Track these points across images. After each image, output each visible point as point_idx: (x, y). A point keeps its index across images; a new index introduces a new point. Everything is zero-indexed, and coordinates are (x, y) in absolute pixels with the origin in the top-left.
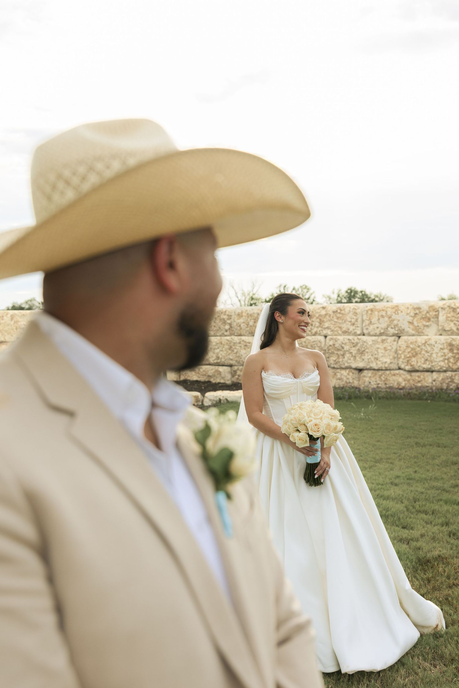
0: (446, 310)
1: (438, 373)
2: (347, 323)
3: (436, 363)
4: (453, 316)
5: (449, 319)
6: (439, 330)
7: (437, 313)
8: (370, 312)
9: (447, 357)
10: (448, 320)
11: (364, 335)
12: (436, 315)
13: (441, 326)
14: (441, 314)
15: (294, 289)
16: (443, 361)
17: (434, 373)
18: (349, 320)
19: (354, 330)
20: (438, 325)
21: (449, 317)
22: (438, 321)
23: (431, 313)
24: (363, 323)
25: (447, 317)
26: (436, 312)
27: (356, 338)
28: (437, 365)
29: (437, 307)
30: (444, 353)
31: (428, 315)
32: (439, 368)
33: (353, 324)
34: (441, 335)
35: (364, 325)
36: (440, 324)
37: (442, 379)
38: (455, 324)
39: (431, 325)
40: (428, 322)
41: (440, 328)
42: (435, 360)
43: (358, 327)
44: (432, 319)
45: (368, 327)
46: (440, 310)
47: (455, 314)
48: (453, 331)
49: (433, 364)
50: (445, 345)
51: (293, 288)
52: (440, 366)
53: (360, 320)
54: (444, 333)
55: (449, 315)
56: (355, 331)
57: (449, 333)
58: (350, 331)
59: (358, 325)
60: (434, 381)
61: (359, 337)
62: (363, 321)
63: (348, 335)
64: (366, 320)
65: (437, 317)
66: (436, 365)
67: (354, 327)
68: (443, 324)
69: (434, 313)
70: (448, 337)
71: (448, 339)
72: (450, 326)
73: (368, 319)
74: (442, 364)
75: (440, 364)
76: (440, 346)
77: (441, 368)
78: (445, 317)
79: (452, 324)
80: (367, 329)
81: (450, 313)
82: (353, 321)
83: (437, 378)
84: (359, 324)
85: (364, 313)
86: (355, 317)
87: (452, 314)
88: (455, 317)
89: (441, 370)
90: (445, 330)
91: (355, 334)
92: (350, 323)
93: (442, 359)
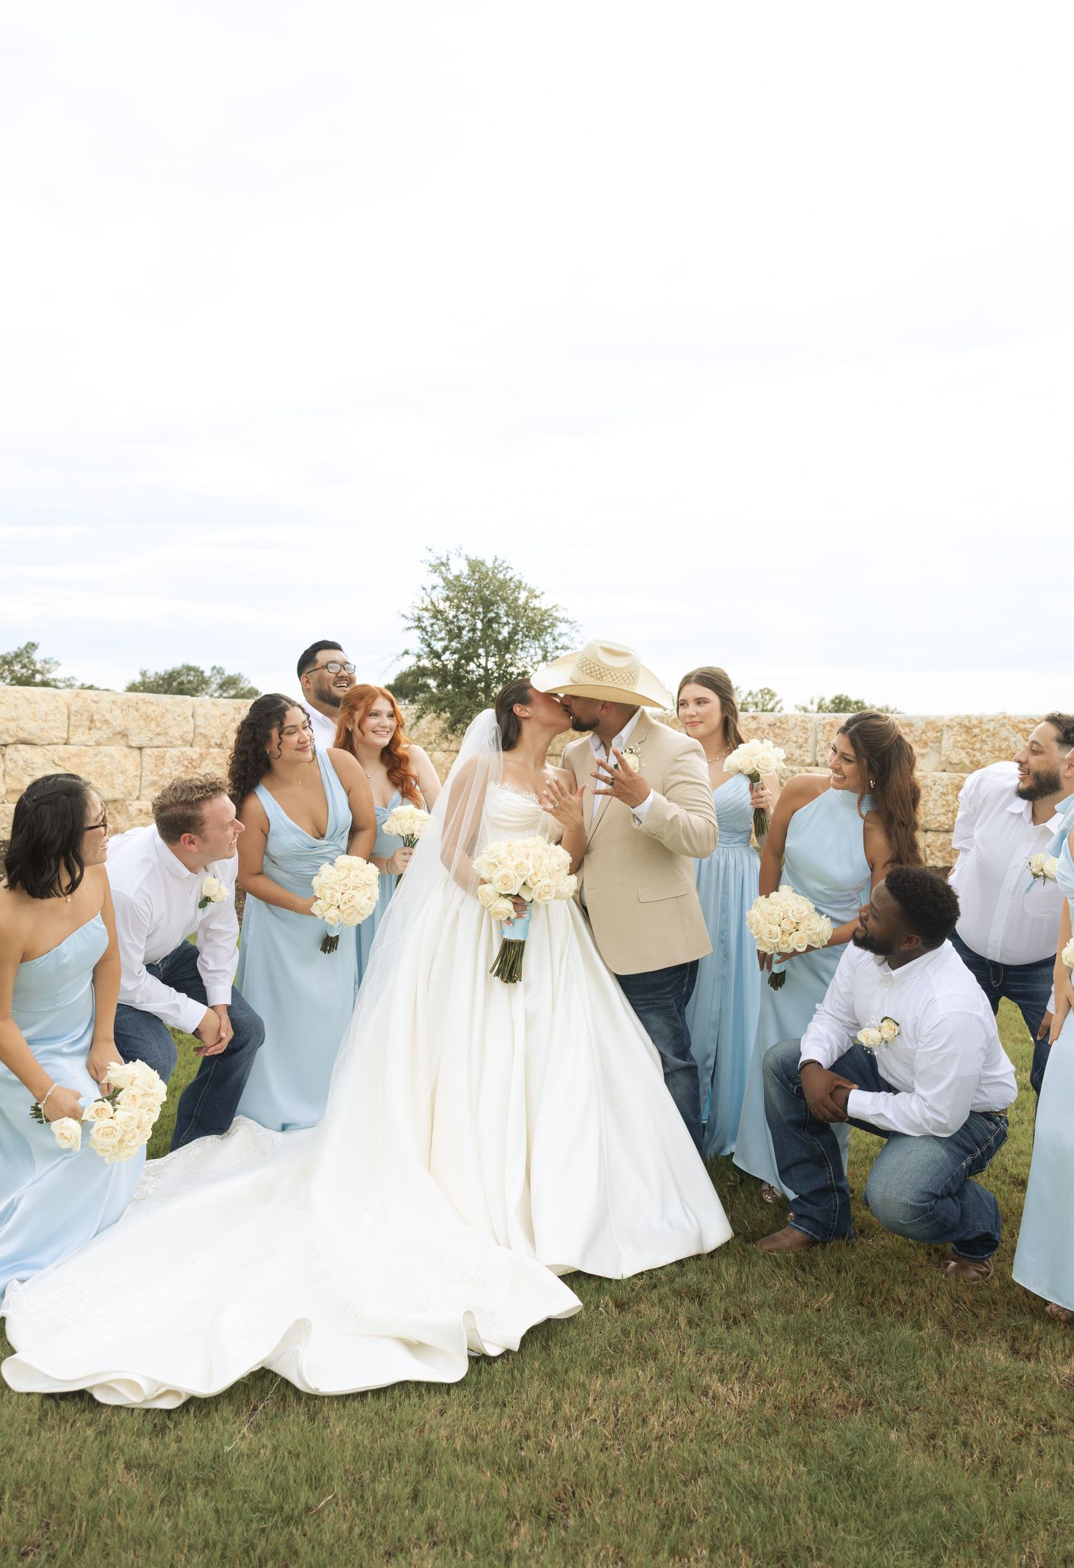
0: (955, 729)
1: (937, 833)
2: (791, 743)
3: (933, 817)
4: (966, 741)
5: (959, 745)
6: (941, 763)
7: (939, 734)
8: (828, 728)
9: (951, 808)
10: (957, 747)
11: (817, 765)
12: (937, 737)
13: (945, 755)
14: (945, 736)
15: (750, 694)
16: (945, 814)
17: (929, 834)
18: (795, 739)
19: (801, 755)
20: (940, 754)
21: (959, 742)
22: (940, 747)
23: (929, 734)
24: (816, 747)
25: (956, 742)
26: (937, 732)
27: (803, 769)
28: (935, 821)
29: (940, 724)
30: (947, 801)
31: (924, 737)
32: (937, 825)
33: (801, 747)
34: (945, 771)
35: (818, 748)
36: (943, 753)
37: (942, 844)
38: (967, 753)
39: (928, 753)
40: (924, 748)
41: (943, 759)
42: (932, 811)
43: (807, 751)
44: (930, 744)
45: (824, 752)
46: (944, 728)
47: (969, 737)
48: (965, 764)
49: (928, 818)
50: (949, 787)
51: (748, 692)
52: (939, 822)
53: (811, 740)
54: (949, 768)
55: (959, 739)
56: (803, 758)
57: (958, 768)
58: (794, 758)
59: (809, 749)
60: (928, 846)
61: (809, 768)
62: (817, 742)
63: (791, 764)
64: (822, 740)
65: (939, 740)
66: (932, 820)
67: (801, 752)
68: (947, 753)
69: (935, 734)
70: (955, 775)
71: (955, 778)
72: (959, 757)
73: (825, 739)
74: (943, 818)
75: (938, 819)
76: (941, 790)
77: (940, 826)
78: (951, 741)
79: (963, 754)
80: (822, 756)
81: (960, 735)
82: (800, 740)
83: (934, 841)
84: (810, 746)
85: (819, 730)
86: (803, 735)
87: (964, 736)
88: (969, 743)
89: (941, 829)
90: (951, 763)
91: (803, 763)
92: (795, 745)
93: (942, 810)
